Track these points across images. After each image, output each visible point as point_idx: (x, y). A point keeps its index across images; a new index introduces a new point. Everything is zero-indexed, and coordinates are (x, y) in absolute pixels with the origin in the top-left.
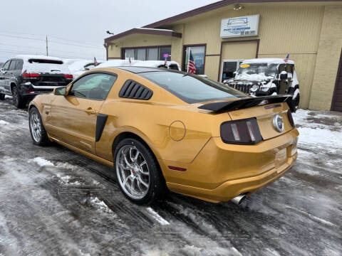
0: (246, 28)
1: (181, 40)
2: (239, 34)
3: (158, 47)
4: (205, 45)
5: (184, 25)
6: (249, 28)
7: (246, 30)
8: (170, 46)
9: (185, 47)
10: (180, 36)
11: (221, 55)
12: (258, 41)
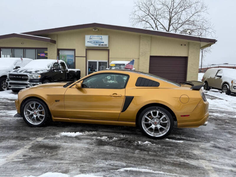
0: (102, 42)
1: (56, 45)
2: (98, 45)
3: (35, 48)
4: (74, 50)
5: (57, 35)
6: (103, 42)
7: (102, 44)
8: (46, 49)
9: (58, 50)
10: (54, 42)
11: (86, 57)
12: (108, 50)
